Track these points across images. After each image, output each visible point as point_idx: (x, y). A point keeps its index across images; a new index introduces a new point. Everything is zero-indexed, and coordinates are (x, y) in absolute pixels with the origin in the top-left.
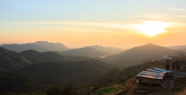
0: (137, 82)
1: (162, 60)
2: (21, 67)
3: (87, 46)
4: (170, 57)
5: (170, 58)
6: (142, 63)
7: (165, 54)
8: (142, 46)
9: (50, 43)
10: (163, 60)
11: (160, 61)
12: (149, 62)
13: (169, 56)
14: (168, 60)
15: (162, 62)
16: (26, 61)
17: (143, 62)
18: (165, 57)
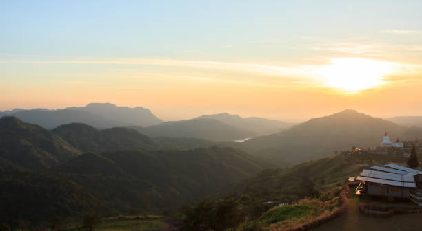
0: (358, 193)
1: (379, 148)
2: (57, 161)
3: (205, 116)
4: (398, 141)
5: (397, 145)
6: (332, 156)
7: (386, 135)
8: (331, 116)
9: (121, 107)
10: (383, 149)
11: (375, 151)
12: (349, 152)
13: (396, 140)
14: (393, 149)
15: (379, 153)
16: (67, 147)
17: (336, 152)
18: (387, 141)
